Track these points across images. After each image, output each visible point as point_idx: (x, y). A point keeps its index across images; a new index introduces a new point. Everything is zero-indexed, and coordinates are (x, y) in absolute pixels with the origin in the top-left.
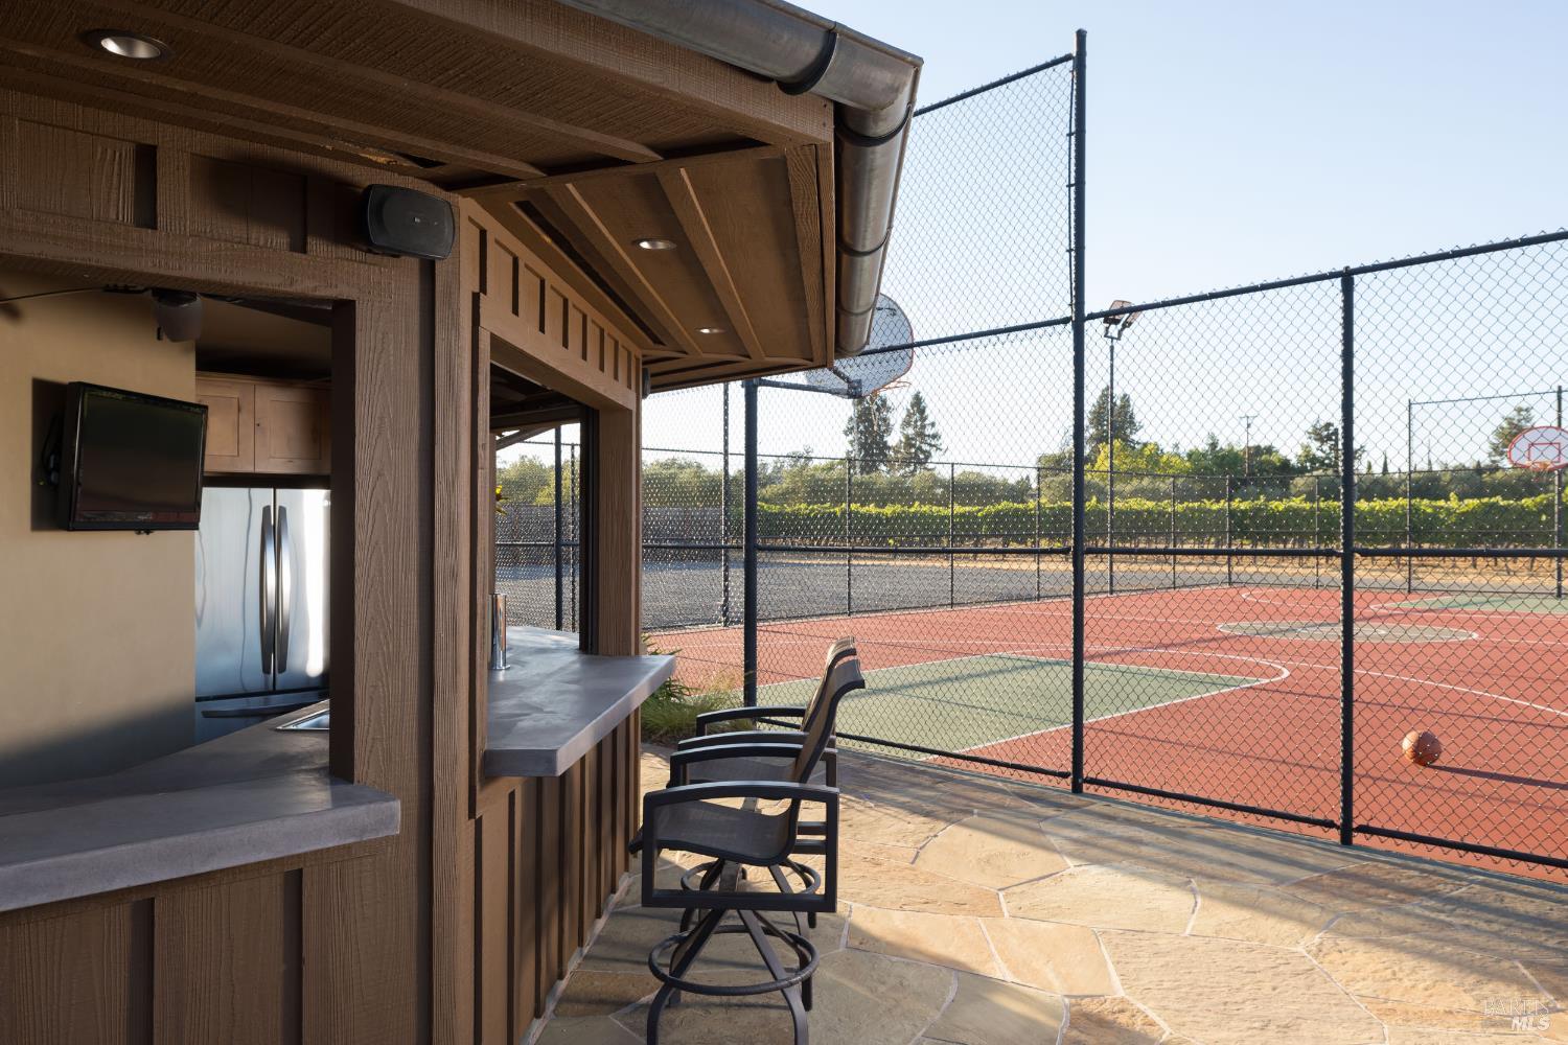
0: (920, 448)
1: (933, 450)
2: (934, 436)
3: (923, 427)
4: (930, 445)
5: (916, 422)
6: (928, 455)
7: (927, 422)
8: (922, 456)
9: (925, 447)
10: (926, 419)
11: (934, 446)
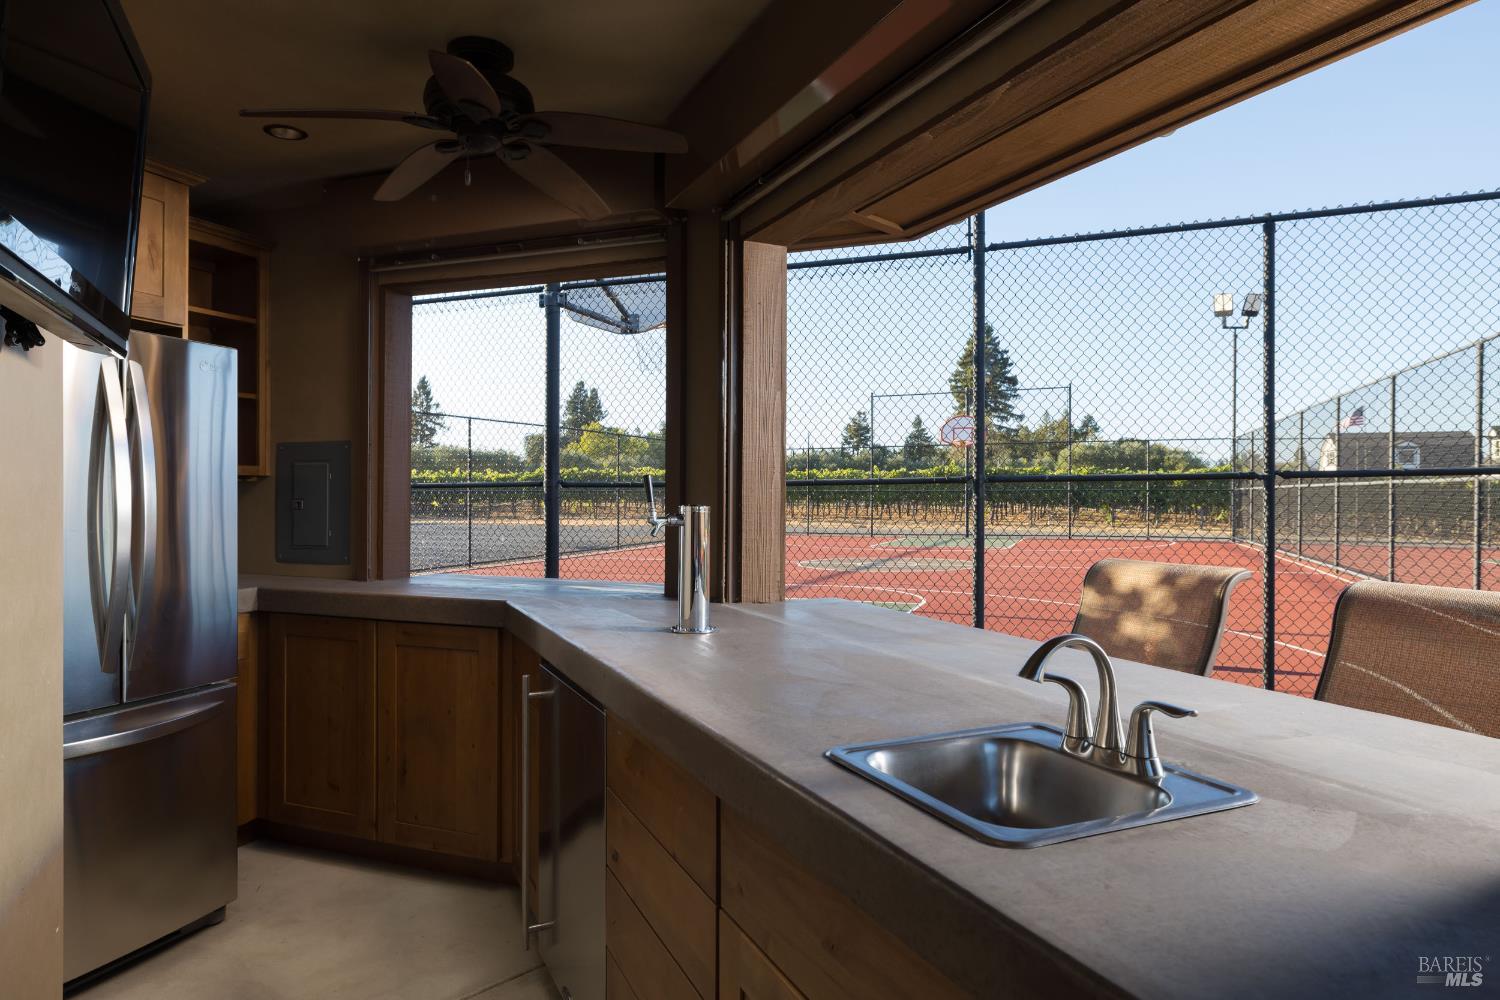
0: (426, 425)
1: (437, 427)
2: (438, 415)
3: (429, 407)
4: (435, 423)
5: (422, 403)
6: (433, 432)
7: (432, 403)
8: (427, 433)
9: (430, 425)
10: (431, 399)
11: (438, 424)
